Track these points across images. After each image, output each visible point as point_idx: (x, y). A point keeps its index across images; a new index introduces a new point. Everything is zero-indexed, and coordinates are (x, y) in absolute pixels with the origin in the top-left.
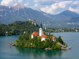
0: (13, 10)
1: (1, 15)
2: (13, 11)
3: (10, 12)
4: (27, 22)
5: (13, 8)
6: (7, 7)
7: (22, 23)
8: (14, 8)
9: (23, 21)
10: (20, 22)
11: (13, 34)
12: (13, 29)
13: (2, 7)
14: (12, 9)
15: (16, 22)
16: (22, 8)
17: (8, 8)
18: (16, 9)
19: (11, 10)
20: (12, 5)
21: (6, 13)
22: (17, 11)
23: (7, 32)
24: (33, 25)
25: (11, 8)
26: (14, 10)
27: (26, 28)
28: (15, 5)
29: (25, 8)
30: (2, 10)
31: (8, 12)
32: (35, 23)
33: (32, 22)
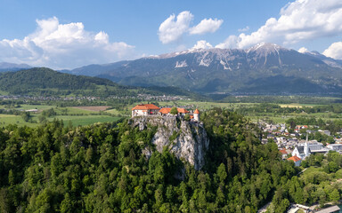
0: (254, 56)
1: (229, 68)
2: (255, 59)
3: (249, 60)
5: (255, 52)
6: (243, 50)
8: (258, 53)
13: (233, 52)
14: (253, 54)
16: (273, 51)
17: (245, 54)
18: (261, 55)
19: (251, 57)
20: (254, 47)
21: (239, 64)
22: (263, 58)
25: (250, 52)
26: (257, 56)
28: (260, 46)
29: (281, 51)
30: (233, 58)
31: (243, 61)
32: (189, 138)
33: (157, 134)
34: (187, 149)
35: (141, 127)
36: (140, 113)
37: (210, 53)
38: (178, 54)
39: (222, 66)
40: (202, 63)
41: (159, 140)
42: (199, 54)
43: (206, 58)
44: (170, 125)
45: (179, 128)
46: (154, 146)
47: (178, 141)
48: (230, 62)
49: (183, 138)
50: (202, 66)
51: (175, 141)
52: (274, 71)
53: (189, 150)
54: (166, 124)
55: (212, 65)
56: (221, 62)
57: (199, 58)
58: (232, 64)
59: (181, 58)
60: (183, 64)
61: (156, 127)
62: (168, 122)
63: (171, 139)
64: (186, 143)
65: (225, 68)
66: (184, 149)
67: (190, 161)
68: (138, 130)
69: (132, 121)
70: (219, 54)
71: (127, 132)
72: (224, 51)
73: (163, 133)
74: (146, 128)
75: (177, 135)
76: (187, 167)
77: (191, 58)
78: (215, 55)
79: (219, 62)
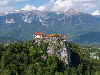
0: (63, 17)
1: (46, 25)
3: (59, 19)
6: (55, 12)
8: (65, 14)
13: (48, 13)
14: (62, 15)
16: (76, 14)
17: (57, 15)
18: (68, 16)
19: (61, 17)
20: (62, 11)
21: (53, 22)
22: (69, 18)
25: (60, 14)
26: (65, 16)
28: (66, 10)
29: (80, 14)
30: (48, 17)
31: (56, 20)
32: (65, 49)
33: (48, 48)
34: (64, 56)
35: (39, 44)
36: (38, 36)
37: (32, 13)
38: (7, 13)
39: (41, 23)
40: (26, 20)
41: (50, 51)
42: (23, 14)
43: (29, 17)
44: (55, 42)
45: (60, 44)
46: (47, 54)
47: (60, 51)
48: (46, 20)
49: (62, 49)
50: (26, 23)
51: (58, 51)
53: (65, 56)
54: (53, 42)
55: (34, 22)
56: (40, 20)
57: (24, 17)
58: (49, 21)
59: (9, 16)
60: (11, 21)
61: (48, 44)
62: (54, 41)
63: (56, 50)
64: (64, 52)
65: (43, 25)
66: (63, 56)
67: (66, 62)
68: (37, 46)
69: (34, 41)
70: (38, 14)
71: (32, 47)
72: (42, 12)
73: (52, 47)
74: (41, 44)
75: (59, 48)
76: (65, 65)
77: (17, 17)
78: (36, 15)
79: (38, 20)
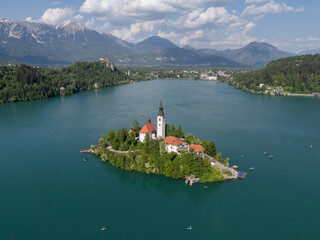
0: (63, 33)
1: (43, 42)
2: (65, 35)
3: (59, 36)
4: (98, 64)
5: (63, 29)
6: (52, 26)
7: (88, 67)
8: (66, 30)
9: (89, 61)
10: (84, 63)
11: (75, 92)
12: (73, 80)
13: (43, 27)
15: (78, 64)
16: (79, 30)
17: (54, 29)
18: (69, 32)
20: (61, 24)
21: (51, 38)
23: (62, 88)
24: (109, 69)
25: (59, 29)
27: (98, 75)
28: (67, 23)
29: (85, 30)
30: (44, 32)
33: (106, 64)
36: (102, 59)
37: (19, 25)
39: (34, 40)
40: (11, 34)
42: (5, 25)
43: (15, 30)
48: (41, 36)
50: (13, 38)
52: (84, 47)
55: (23, 37)
56: (33, 35)
57: (6, 29)
58: (45, 37)
62: (108, 61)
63: (109, 65)
65: (38, 42)
66: (112, 67)
70: (28, 26)
72: (33, 24)
74: (104, 62)
78: (25, 28)
79: (30, 35)
